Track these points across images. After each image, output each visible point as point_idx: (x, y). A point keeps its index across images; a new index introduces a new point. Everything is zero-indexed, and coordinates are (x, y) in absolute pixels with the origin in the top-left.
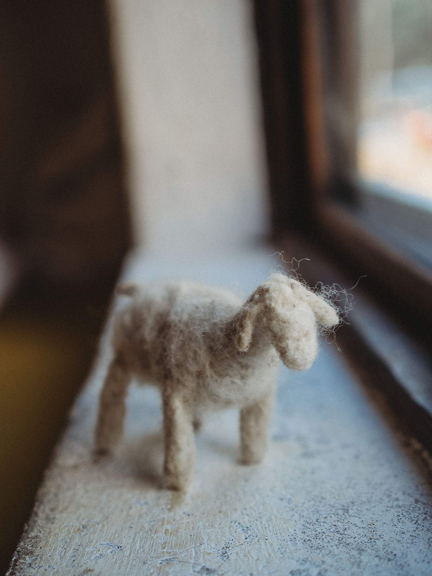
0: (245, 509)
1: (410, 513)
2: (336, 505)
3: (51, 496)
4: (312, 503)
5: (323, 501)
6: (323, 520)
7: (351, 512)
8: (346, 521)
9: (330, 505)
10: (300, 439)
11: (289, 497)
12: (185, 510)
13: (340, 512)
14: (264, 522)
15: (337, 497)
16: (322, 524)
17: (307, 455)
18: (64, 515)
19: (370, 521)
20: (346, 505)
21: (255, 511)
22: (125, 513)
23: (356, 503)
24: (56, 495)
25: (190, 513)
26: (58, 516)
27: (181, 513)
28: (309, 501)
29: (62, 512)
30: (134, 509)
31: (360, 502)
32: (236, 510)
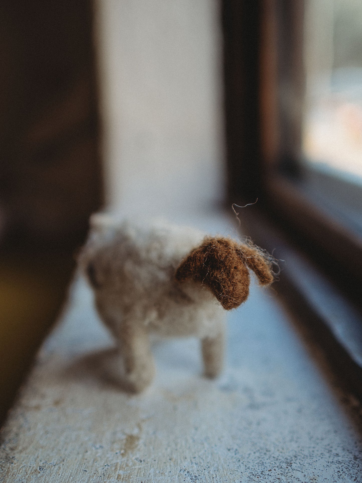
0: (195, 458)
1: (350, 470)
2: (280, 458)
3: (12, 435)
4: (257, 454)
5: (268, 453)
6: (267, 473)
7: (294, 465)
8: (289, 474)
9: (274, 457)
10: (247, 390)
11: (235, 447)
12: (138, 456)
13: (284, 465)
14: (211, 472)
15: (281, 450)
16: (267, 477)
17: (253, 406)
18: (23, 455)
19: (312, 476)
20: (289, 458)
21: (203, 460)
22: (81, 456)
23: (299, 457)
24: (17, 435)
25: (142, 460)
26: (17, 456)
27: (134, 458)
28: (255, 453)
29: (21, 452)
30: (89, 453)
31: (303, 456)
32: (186, 458)
